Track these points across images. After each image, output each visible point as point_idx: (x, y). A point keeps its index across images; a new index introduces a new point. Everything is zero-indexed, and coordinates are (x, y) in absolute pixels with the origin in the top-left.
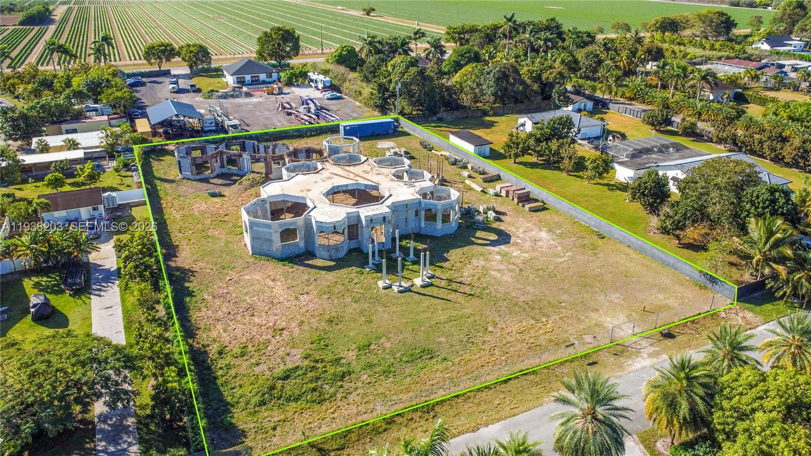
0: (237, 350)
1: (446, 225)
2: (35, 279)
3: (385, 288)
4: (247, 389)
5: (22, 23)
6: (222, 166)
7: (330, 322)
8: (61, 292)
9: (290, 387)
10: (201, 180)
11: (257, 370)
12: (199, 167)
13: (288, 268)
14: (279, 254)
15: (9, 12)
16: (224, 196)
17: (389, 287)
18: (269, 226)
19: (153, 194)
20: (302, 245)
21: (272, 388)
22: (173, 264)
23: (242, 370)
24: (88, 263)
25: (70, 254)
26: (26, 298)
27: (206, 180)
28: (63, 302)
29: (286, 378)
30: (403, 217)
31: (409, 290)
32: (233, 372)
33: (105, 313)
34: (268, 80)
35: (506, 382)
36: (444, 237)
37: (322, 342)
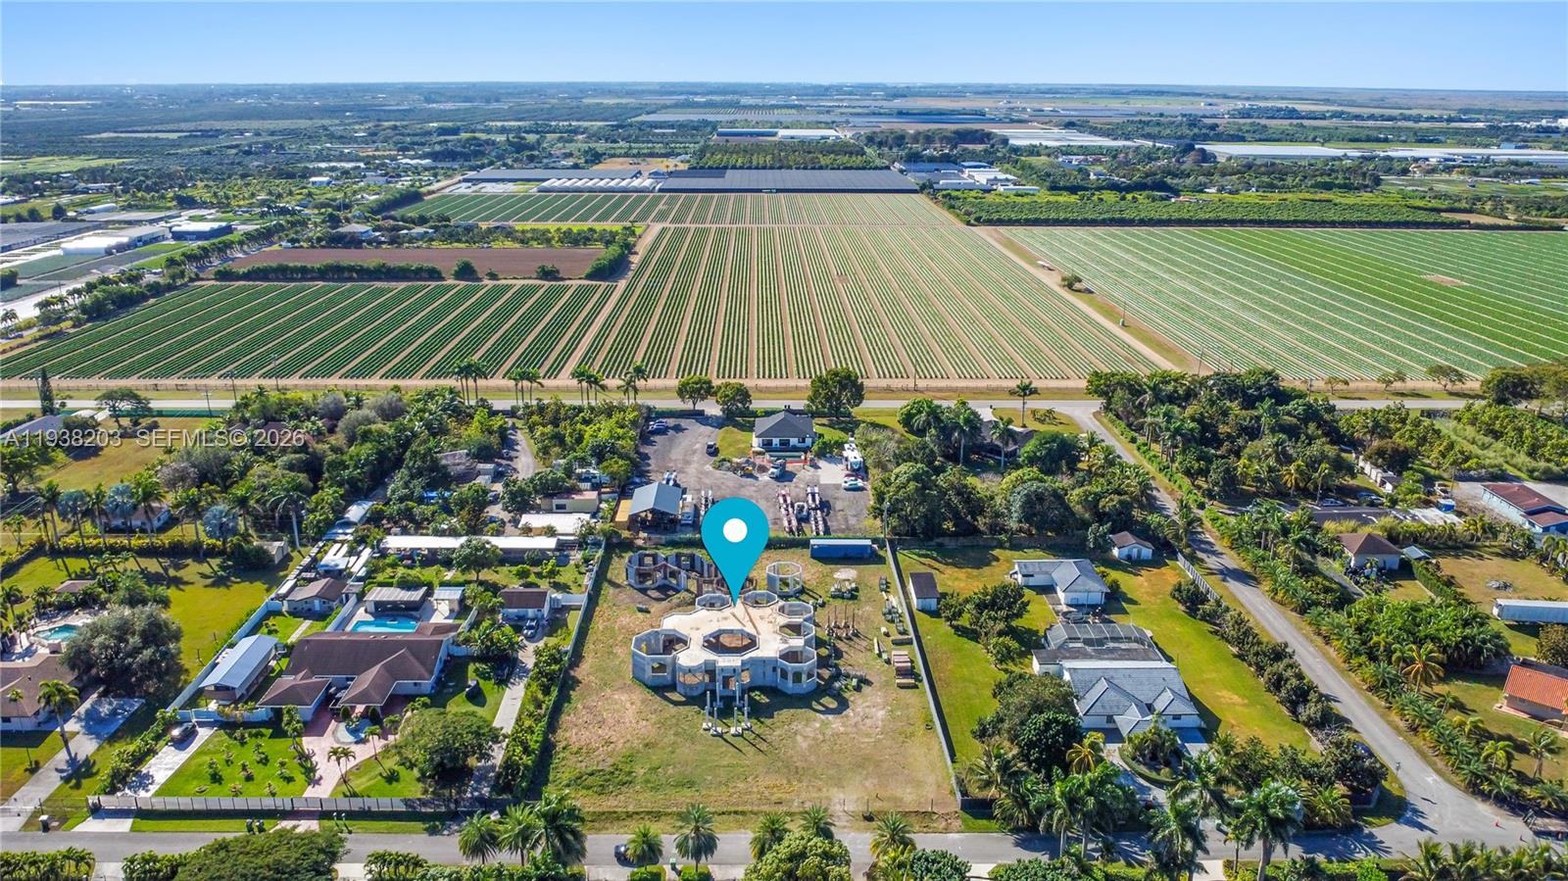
0: (575, 750)
1: (797, 685)
2: (477, 665)
3: (705, 730)
4: (564, 776)
5: (589, 277)
6: (665, 578)
7: (647, 745)
8: (489, 679)
9: (590, 780)
10: (640, 590)
11: (579, 765)
12: (643, 576)
13: (649, 695)
14: (649, 684)
15: (585, 244)
16: (649, 612)
17: (708, 730)
18: (643, 658)
19: (593, 599)
20: (669, 678)
21: (580, 778)
22: (572, 673)
23: (570, 763)
24: (516, 659)
25: (505, 650)
26: (466, 679)
27: (644, 591)
28: (487, 686)
29: (592, 774)
30: (760, 671)
31: (721, 735)
32: (563, 763)
33: (511, 702)
34: (800, 445)
35: (723, 813)
36: (791, 696)
37: (630, 758)
